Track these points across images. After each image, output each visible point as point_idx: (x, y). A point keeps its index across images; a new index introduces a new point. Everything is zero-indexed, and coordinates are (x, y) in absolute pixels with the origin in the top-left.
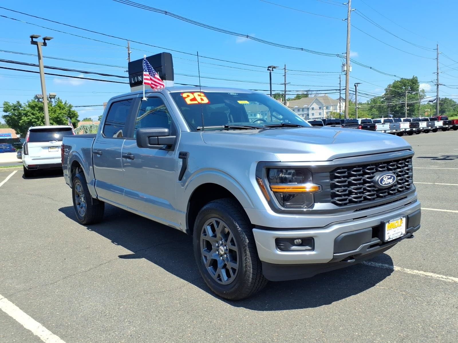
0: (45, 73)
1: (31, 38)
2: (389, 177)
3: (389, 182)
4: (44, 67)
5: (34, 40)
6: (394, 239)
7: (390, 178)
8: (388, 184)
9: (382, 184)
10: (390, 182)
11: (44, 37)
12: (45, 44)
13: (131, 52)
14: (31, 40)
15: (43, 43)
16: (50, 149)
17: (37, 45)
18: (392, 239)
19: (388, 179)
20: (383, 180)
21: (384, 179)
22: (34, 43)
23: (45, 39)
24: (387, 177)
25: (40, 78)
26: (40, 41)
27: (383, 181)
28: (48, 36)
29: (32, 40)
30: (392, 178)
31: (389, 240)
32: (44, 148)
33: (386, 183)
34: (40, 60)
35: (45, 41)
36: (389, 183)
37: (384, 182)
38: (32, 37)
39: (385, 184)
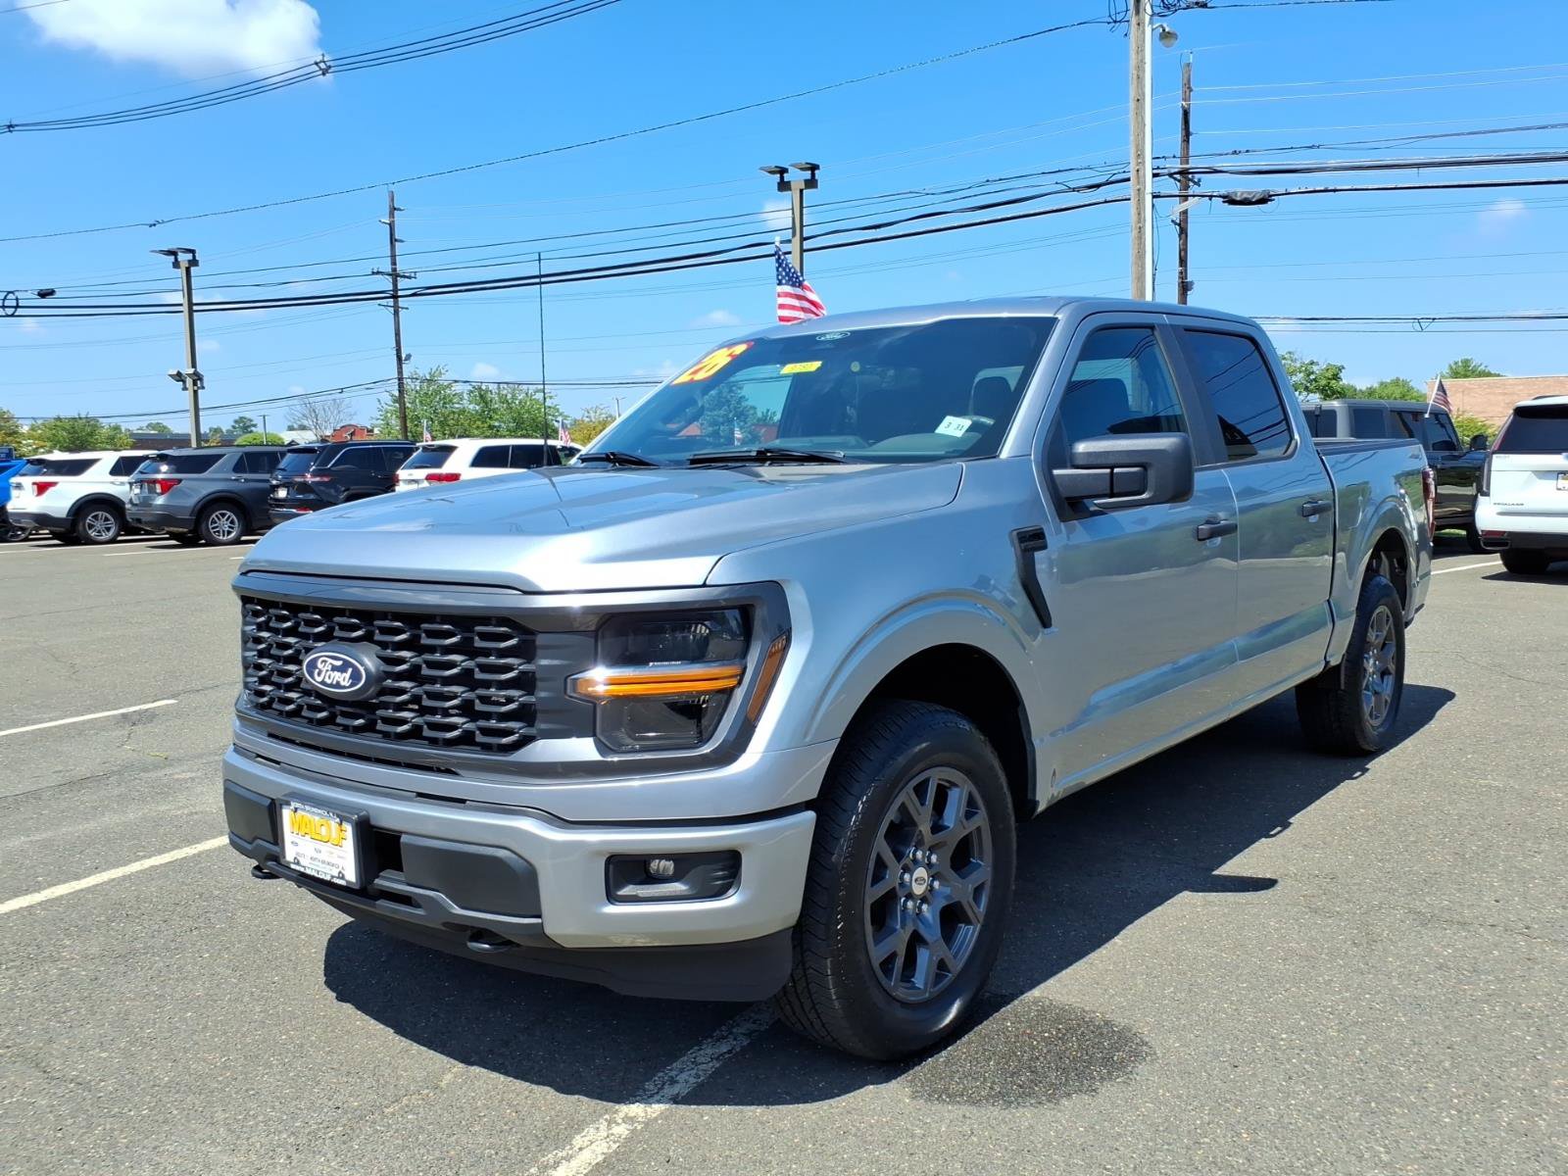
2: (339, 663)
3: (338, 683)
6: (308, 872)
7: (342, 669)
8: (331, 686)
9: (313, 678)
10: (342, 683)
16: (1563, 479)
18: (302, 870)
19: (334, 668)
20: (317, 668)
21: (320, 665)
24: (330, 661)
27: (317, 671)
30: (350, 670)
31: (293, 866)
32: (1544, 474)
33: (329, 681)
36: (338, 685)
37: (319, 674)
39: (323, 683)
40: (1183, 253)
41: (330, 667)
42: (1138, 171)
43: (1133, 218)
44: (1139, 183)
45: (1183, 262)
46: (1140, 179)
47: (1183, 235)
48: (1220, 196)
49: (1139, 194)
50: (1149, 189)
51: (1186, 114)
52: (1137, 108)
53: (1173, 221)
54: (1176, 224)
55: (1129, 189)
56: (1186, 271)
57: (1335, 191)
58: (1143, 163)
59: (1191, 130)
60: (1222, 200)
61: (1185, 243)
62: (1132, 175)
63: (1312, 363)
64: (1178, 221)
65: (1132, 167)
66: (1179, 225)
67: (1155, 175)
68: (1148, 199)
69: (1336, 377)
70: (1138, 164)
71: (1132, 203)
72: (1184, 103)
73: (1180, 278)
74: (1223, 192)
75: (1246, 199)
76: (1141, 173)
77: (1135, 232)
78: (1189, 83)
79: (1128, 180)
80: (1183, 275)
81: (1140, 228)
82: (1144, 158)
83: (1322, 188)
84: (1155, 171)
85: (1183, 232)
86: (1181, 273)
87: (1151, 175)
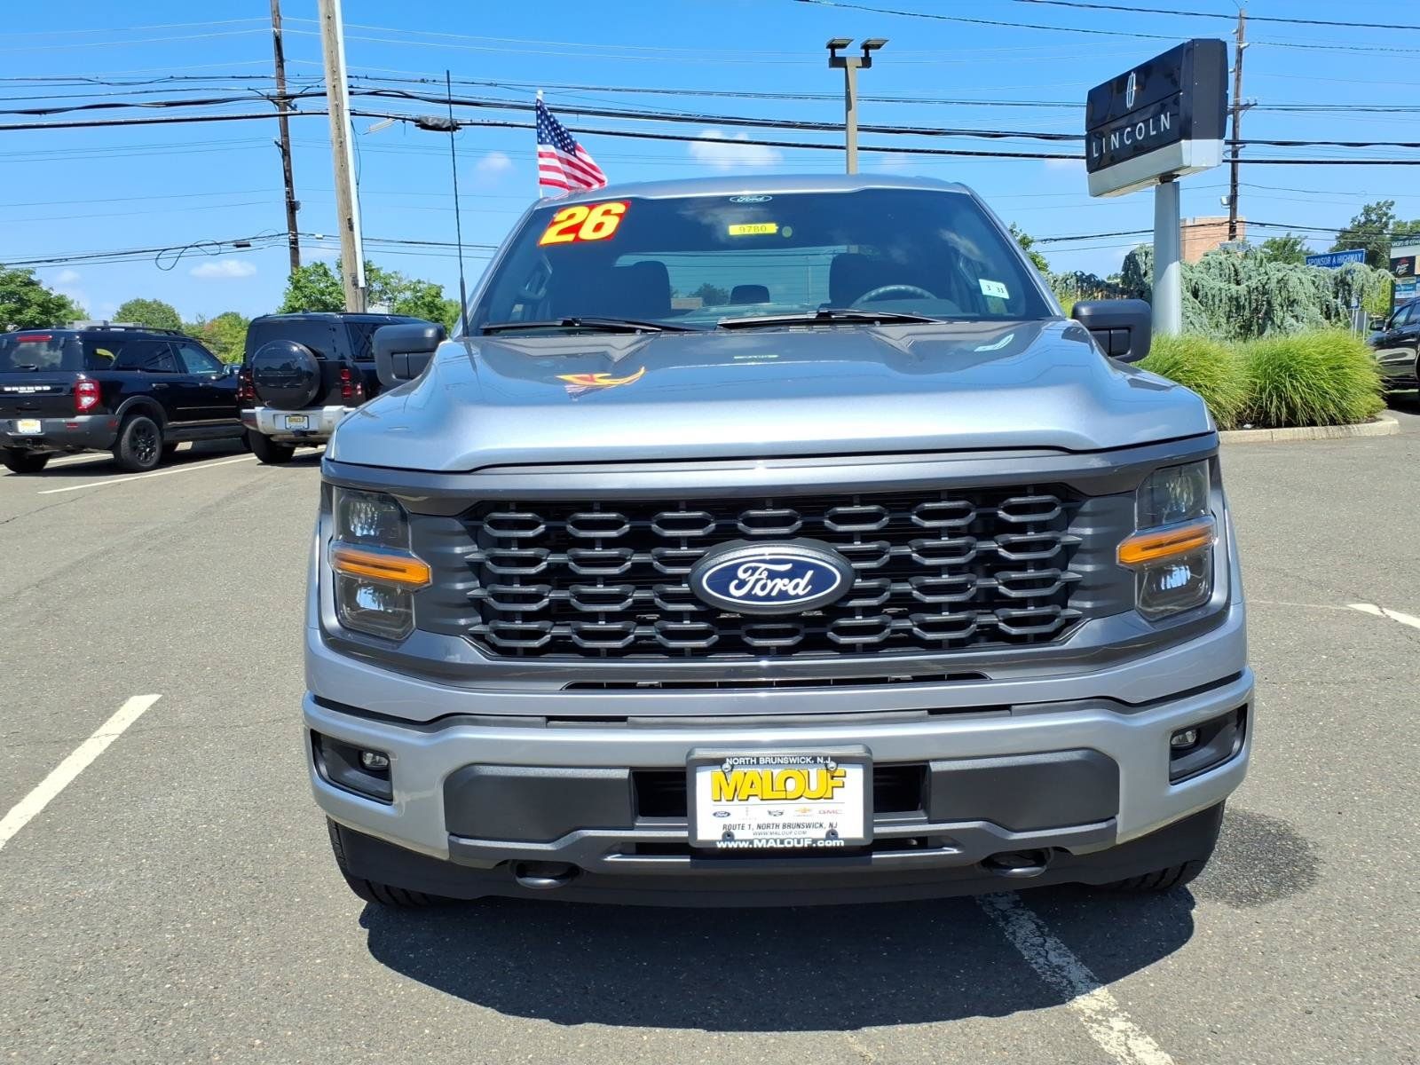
0: (860, 149)
1: (829, 50)
2: (782, 567)
3: (778, 592)
4: (859, 130)
5: (839, 53)
8: (765, 598)
9: (729, 595)
10: (792, 592)
11: (863, 40)
12: (866, 62)
13: (1246, 44)
14: (829, 56)
15: (862, 59)
17: (846, 67)
21: (741, 574)
22: (837, 62)
23: (866, 47)
25: (845, 163)
26: (853, 53)
27: (735, 584)
28: (873, 37)
29: (833, 53)
33: (763, 594)
34: (849, 112)
35: (867, 53)
36: (780, 596)
37: (740, 587)
38: (832, 47)
39: (747, 597)
40: (288, 174)
41: (765, 574)
42: (334, 87)
43: (333, 133)
44: (336, 99)
45: (288, 182)
46: (338, 96)
47: (287, 158)
48: (412, 120)
49: (337, 110)
50: (346, 106)
51: (278, 41)
52: (329, 25)
53: (276, 143)
54: (279, 146)
55: (327, 103)
56: (292, 191)
57: (512, 126)
58: (339, 79)
59: (285, 57)
60: (414, 123)
61: (289, 164)
62: (329, 90)
63: (419, 282)
64: (280, 143)
65: (328, 82)
66: (282, 147)
67: (351, 93)
68: (347, 115)
69: (438, 295)
70: (334, 80)
71: (331, 118)
72: (276, 30)
73: (287, 197)
74: (414, 117)
75: (437, 125)
76: (338, 90)
77: (336, 146)
78: (278, 11)
79: (324, 94)
80: (290, 195)
81: (341, 142)
82: (339, 74)
83: (502, 122)
84: (352, 90)
85: (286, 154)
86: (288, 193)
87: (347, 93)
